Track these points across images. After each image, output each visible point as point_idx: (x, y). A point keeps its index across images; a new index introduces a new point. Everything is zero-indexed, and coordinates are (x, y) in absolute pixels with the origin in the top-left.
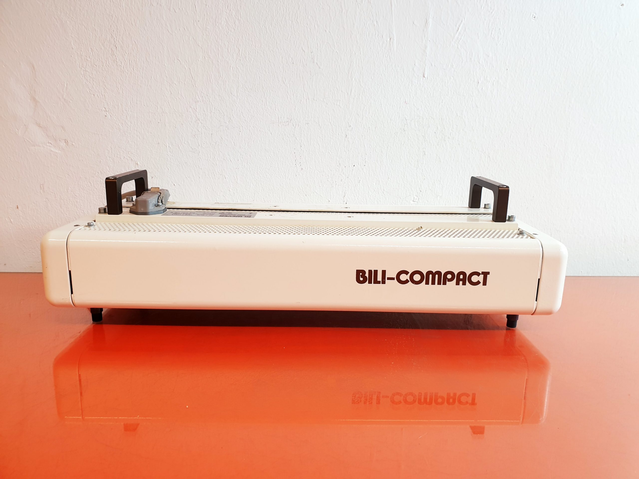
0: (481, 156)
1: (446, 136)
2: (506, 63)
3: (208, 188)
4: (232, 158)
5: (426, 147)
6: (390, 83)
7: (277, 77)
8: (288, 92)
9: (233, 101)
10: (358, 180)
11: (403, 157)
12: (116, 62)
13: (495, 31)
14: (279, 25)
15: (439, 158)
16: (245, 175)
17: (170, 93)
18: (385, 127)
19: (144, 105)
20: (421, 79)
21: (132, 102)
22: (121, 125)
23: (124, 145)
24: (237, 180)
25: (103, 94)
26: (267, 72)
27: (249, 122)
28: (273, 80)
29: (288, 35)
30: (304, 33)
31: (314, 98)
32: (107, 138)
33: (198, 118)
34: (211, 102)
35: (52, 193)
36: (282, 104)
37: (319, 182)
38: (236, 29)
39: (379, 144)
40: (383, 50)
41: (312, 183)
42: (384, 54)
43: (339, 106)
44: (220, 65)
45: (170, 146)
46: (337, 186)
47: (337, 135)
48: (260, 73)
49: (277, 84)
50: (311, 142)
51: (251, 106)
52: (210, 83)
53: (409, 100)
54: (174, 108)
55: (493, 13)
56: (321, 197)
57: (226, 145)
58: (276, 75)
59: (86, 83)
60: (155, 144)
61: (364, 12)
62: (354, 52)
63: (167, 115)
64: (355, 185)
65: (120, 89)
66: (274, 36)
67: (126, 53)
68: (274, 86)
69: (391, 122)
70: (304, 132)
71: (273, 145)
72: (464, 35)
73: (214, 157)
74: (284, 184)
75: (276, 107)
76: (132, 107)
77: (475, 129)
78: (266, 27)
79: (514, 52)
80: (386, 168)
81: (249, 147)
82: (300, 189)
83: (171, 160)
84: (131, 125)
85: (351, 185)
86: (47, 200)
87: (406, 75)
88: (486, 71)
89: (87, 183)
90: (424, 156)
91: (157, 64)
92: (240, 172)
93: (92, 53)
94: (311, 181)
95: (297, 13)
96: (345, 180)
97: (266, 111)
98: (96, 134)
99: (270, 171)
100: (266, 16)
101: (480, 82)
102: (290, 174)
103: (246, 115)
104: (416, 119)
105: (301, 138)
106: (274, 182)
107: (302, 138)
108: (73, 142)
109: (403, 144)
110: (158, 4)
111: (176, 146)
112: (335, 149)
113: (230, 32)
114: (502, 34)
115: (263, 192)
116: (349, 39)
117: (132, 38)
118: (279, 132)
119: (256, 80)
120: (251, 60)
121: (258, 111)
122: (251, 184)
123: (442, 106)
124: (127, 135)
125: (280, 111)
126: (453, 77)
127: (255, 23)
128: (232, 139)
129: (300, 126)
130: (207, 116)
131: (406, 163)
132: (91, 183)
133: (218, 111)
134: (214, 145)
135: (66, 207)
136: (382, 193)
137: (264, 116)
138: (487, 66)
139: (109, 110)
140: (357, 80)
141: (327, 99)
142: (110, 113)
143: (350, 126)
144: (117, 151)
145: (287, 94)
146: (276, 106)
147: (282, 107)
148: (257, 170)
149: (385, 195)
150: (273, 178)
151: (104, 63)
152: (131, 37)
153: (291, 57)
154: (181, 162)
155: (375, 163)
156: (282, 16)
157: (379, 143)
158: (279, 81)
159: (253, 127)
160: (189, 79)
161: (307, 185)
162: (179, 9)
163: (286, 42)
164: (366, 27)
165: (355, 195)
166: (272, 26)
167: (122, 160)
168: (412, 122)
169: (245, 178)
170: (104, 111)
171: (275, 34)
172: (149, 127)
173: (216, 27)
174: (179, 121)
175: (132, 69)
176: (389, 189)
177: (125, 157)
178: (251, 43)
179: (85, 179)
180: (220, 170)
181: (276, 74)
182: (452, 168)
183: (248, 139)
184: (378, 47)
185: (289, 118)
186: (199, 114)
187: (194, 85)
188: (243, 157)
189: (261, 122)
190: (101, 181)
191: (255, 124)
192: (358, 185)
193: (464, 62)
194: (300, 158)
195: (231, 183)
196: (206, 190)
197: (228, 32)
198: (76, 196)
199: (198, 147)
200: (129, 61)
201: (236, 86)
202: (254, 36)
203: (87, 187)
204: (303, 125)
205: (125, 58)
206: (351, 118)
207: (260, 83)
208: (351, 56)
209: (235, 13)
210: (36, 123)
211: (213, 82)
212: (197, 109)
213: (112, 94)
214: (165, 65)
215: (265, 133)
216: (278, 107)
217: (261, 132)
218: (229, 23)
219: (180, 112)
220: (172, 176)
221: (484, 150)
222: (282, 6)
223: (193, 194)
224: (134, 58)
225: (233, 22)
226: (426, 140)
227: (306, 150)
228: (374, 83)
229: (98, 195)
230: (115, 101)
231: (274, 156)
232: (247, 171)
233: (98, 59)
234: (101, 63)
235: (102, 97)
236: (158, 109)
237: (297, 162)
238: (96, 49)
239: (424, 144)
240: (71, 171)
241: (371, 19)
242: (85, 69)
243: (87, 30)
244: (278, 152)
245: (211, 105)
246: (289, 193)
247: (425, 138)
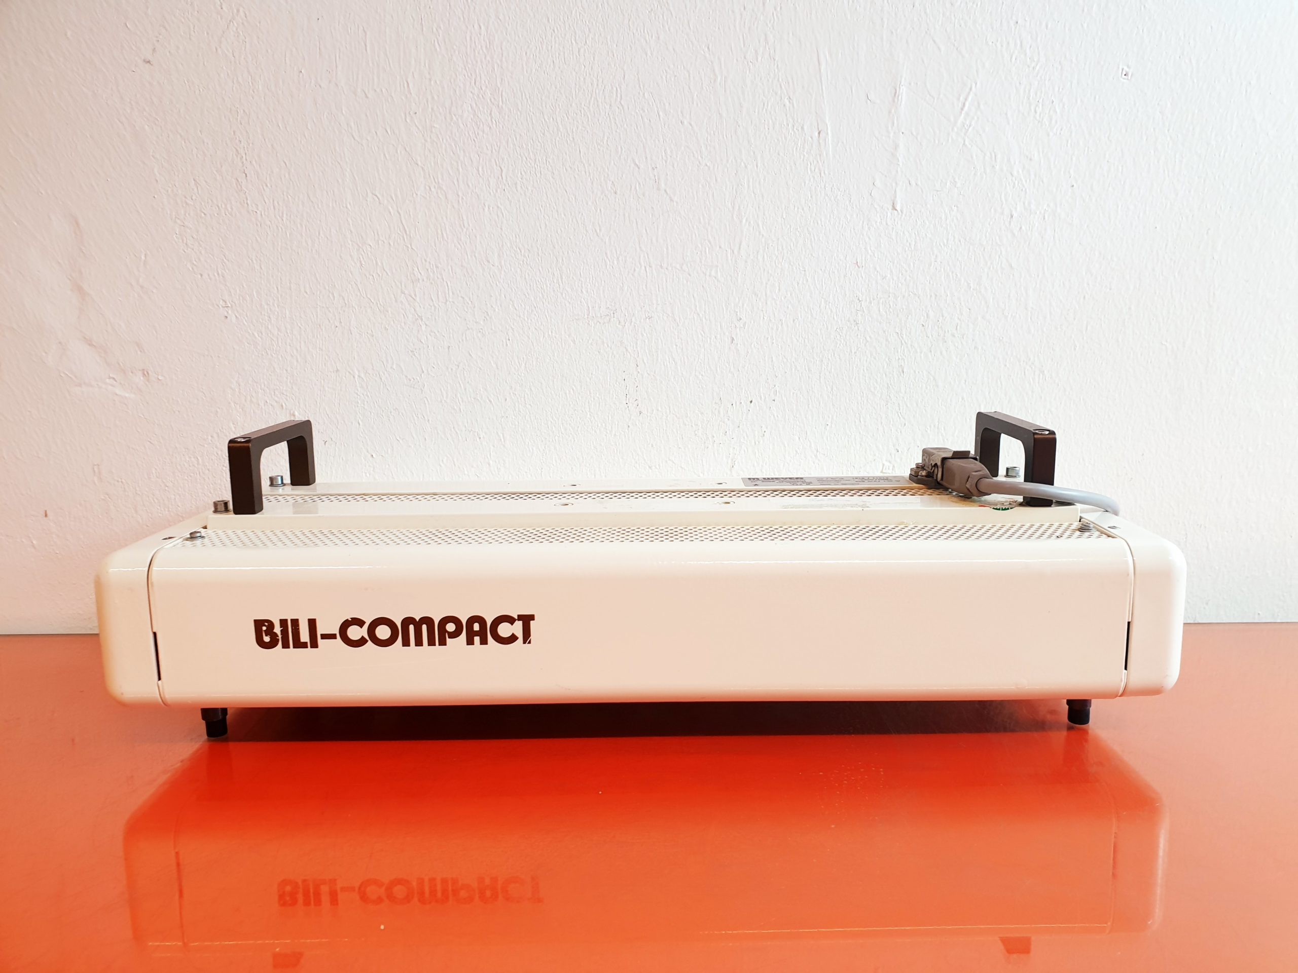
0: (1025, 372)
1: (946, 331)
2: (1069, 172)
3: (443, 461)
4: (492, 395)
5: (905, 356)
6: (822, 226)
7: (582, 224)
8: (606, 254)
9: (492, 276)
10: (761, 430)
11: (855, 379)
12: (246, 205)
13: (1042, 105)
14: (583, 115)
15: (934, 379)
16: (520, 430)
17: (358, 264)
18: (816, 319)
19: (306, 293)
20: (889, 214)
21: (281, 286)
22: (258, 334)
23: (265, 377)
24: (504, 441)
25: (220, 273)
26: (561, 214)
27: (526, 319)
28: (575, 230)
29: (604, 135)
30: (636, 128)
31: (663, 265)
32: (229, 363)
33: (420, 315)
34: (444, 279)
35: (118, 481)
36: (594, 279)
37: (678, 438)
38: (494, 126)
39: (803, 354)
40: (804, 156)
41: (663, 441)
42: (808, 164)
43: (715, 278)
44: (462, 202)
45: (362, 375)
46: (715, 445)
47: (712, 338)
48: (545, 216)
49: (583, 237)
50: (658, 355)
51: (530, 286)
52: (442, 240)
53: (863, 258)
54: (369, 296)
55: (1038, 68)
56: (683, 470)
57: (480, 369)
58: (581, 218)
59: (186, 250)
60: (331, 372)
61: (761, 79)
62: (743, 164)
63: (354, 311)
64: (755, 443)
65: (255, 261)
66: (573, 139)
67: (267, 186)
68: (578, 243)
69: (827, 307)
70: (643, 335)
71: (578, 365)
72: (976, 118)
73: (456, 395)
74: (603, 445)
75: (582, 286)
76: (279, 296)
77: (1009, 314)
78: (556, 119)
79: (1087, 149)
80: (819, 403)
81: (527, 372)
82: (638, 454)
83: (364, 404)
84: (278, 334)
85: (745, 442)
86: (107, 496)
87: (856, 206)
88: (1027, 190)
89: (190, 458)
90: (902, 375)
91: (331, 205)
92: (511, 425)
93: (197, 189)
94: (660, 437)
95: (620, 88)
96: (732, 432)
97: (562, 294)
98: (208, 356)
99: (574, 420)
100: (556, 97)
101: (1015, 215)
102: (615, 424)
103: (520, 306)
104: (881, 298)
105: (636, 347)
106: (583, 441)
107: (639, 348)
108: (158, 375)
109: (855, 353)
110: (330, 82)
111: (374, 375)
112: (710, 367)
113: (481, 133)
114: (1058, 111)
115: (559, 464)
116: (731, 136)
117: (278, 155)
118: (589, 338)
119: (538, 231)
120: (526, 190)
121: (545, 297)
122: (534, 449)
123: (936, 269)
124: (272, 356)
125: (591, 293)
126: (957, 207)
127: (533, 113)
128: (493, 357)
129: (633, 324)
130: (437, 310)
131: (863, 392)
132: (199, 458)
133: (460, 298)
134: (454, 369)
135: (146, 510)
136: (814, 457)
137: (558, 306)
138: (1030, 180)
139: (231, 305)
140: (752, 222)
141: (689, 265)
142: (236, 312)
143: (741, 319)
144: (251, 390)
145: (605, 258)
146: (583, 283)
147: (595, 286)
148: (546, 420)
149: (819, 460)
150: (580, 434)
151: (220, 208)
152: (277, 153)
153: (610, 180)
154: (385, 409)
155: (795, 395)
156: (590, 95)
157: (803, 352)
158: (586, 231)
159: (536, 329)
160: (399, 234)
161: (652, 446)
162: (375, 91)
163: (599, 150)
164: (766, 110)
165: (756, 464)
166: (569, 118)
167: (262, 408)
168: (872, 304)
169: (521, 436)
170: (223, 307)
171: (574, 134)
172: (317, 337)
173: (452, 124)
174: (379, 323)
175: (278, 217)
176: (828, 448)
177: (268, 401)
178: (526, 155)
179: (184, 450)
180: (467, 422)
181: (580, 216)
182: (963, 399)
183: (526, 356)
184: (793, 151)
185: (610, 307)
186: (420, 306)
187: (409, 246)
188: (516, 393)
189: (551, 318)
190: (217, 454)
191: (540, 323)
192: (762, 441)
193: (979, 174)
194: (635, 391)
195: (492, 447)
196: (440, 466)
197: (478, 133)
198: (167, 486)
199: (421, 375)
200: (273, 201)
201: (497, 245)
202: (533, 140)
203: (190, 466)
204: (640, 322)
205: (265, 197)
206: (741, 303)
207: (547, 236)
208: (737, 172)
209: (490, 94)
210: (85, 338)
211: (448, 238)
212: (415, 295)
213: (239, 272)
214: (347, 207)
215: (560, 340)
216: (587, 285)
217: (552, 340)
218: (479, 115)
219: (380, 304)
220: (367, 437)
221: (1030, 359)
222: (588, 74)
223: (413, 473)
224: (282, 195)
225: (487, 111)
226: (903, 342)
227: (648, 373)
228: (788, 227)
229: (212, 484)
230: (244, 286)
231: (581, 386)
232: (526, 421)
233: (210, 201)
234: (216, 208)
235: (218, 279)
236: (334, 299)
237: (629, 400)
238: (206, 182)
239: (899, 351)
240: (156, 435)
241: (776, 94)
242: (184, 223)
243: (185, 142)
244: (588, 380)
245: (446, 287)
246: (614, 464)
247: (902, 337)
